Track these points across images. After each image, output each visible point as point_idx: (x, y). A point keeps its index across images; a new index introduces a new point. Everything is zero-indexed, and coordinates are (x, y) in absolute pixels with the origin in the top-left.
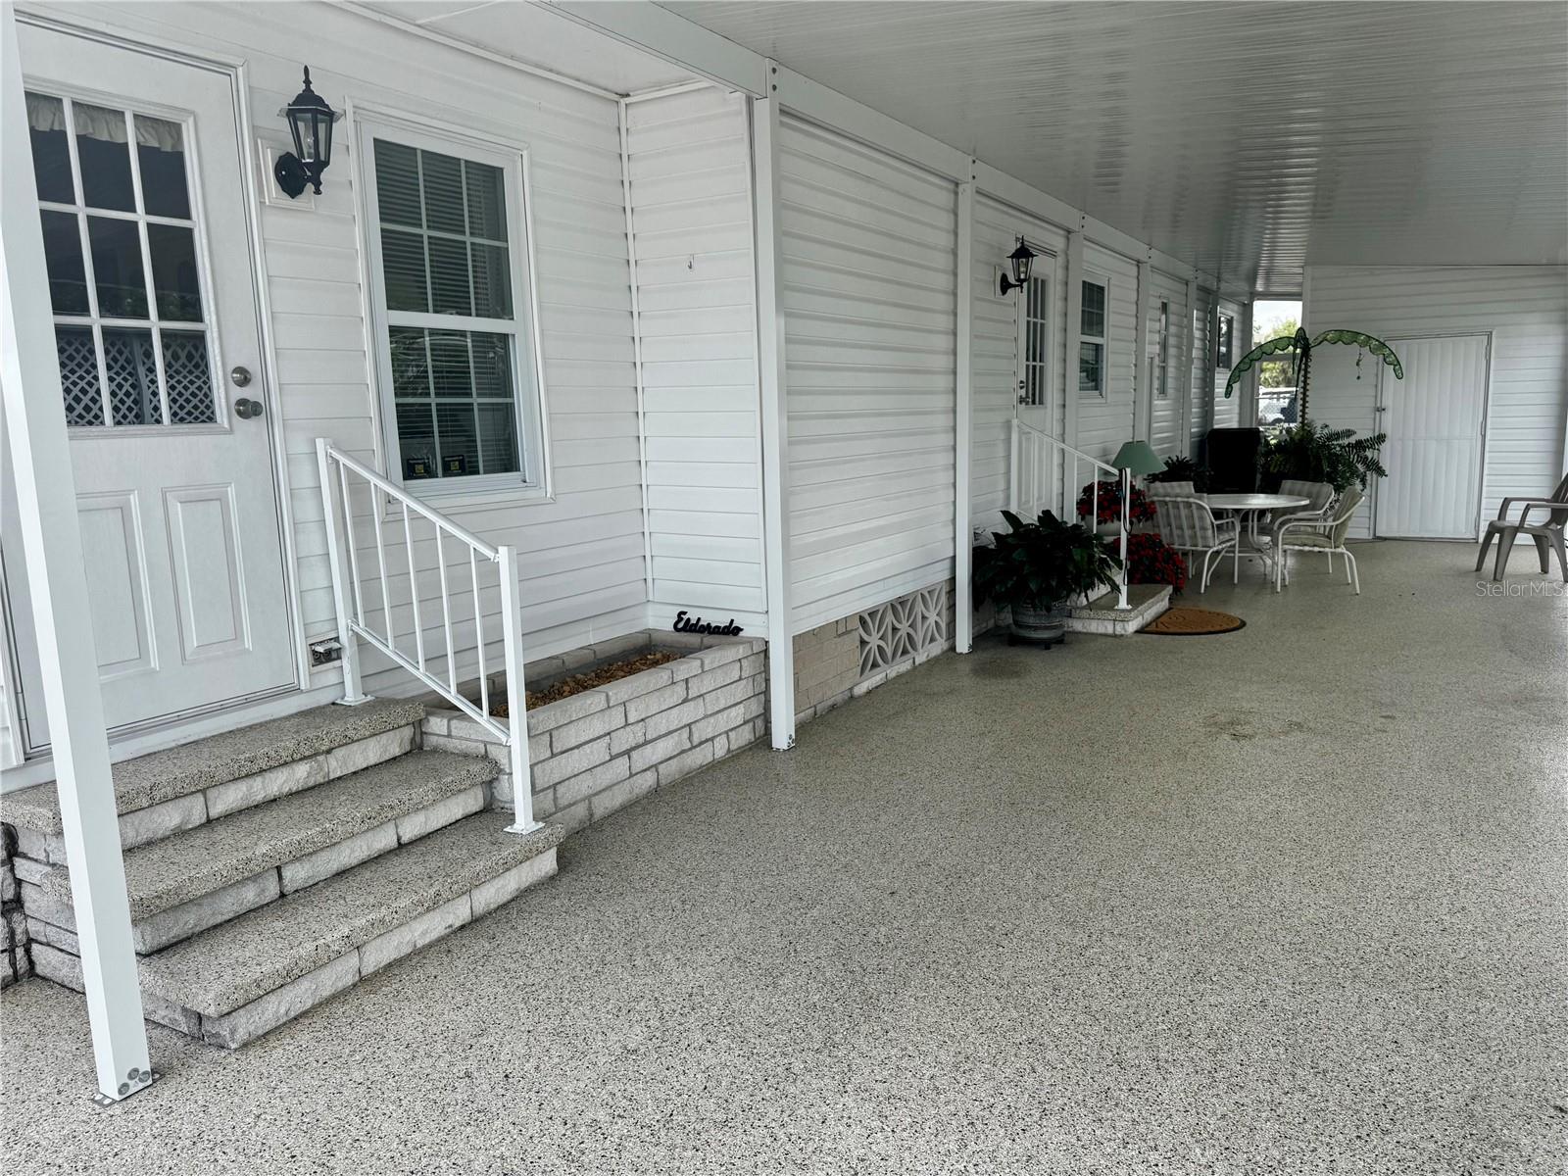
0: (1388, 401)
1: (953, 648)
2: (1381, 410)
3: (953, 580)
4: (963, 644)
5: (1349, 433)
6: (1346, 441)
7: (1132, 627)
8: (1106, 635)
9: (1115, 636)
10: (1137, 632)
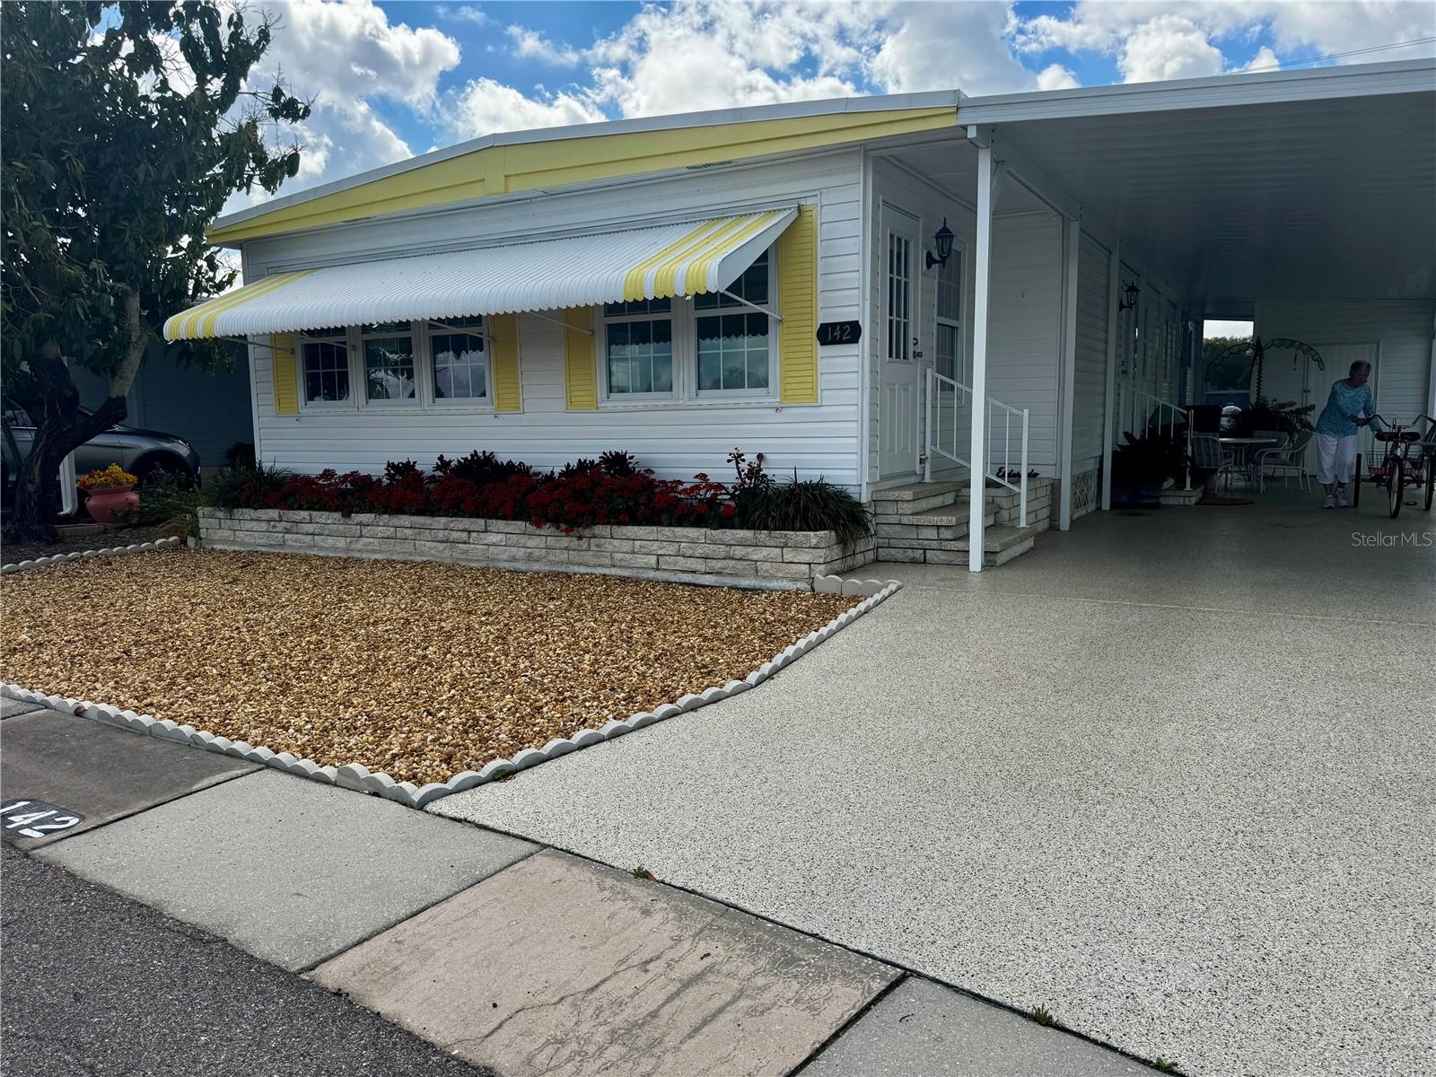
0: (1311, 386)
1: (1099, 508)
2: (1307, 391)
3: (1101, 470)
4: (1106, 504)
5: (1292, 404)
6: (1287, 410)
7: (1193, 500)
8: (1179, 505)
9: (1184, 505)
10: (1195, 504)
